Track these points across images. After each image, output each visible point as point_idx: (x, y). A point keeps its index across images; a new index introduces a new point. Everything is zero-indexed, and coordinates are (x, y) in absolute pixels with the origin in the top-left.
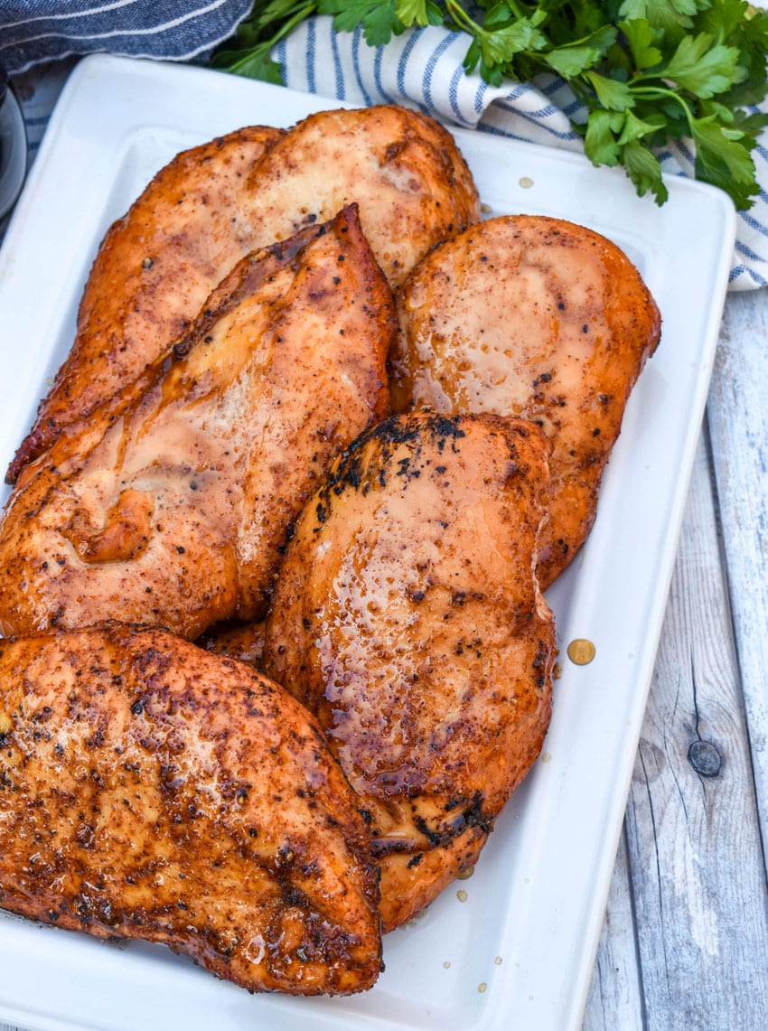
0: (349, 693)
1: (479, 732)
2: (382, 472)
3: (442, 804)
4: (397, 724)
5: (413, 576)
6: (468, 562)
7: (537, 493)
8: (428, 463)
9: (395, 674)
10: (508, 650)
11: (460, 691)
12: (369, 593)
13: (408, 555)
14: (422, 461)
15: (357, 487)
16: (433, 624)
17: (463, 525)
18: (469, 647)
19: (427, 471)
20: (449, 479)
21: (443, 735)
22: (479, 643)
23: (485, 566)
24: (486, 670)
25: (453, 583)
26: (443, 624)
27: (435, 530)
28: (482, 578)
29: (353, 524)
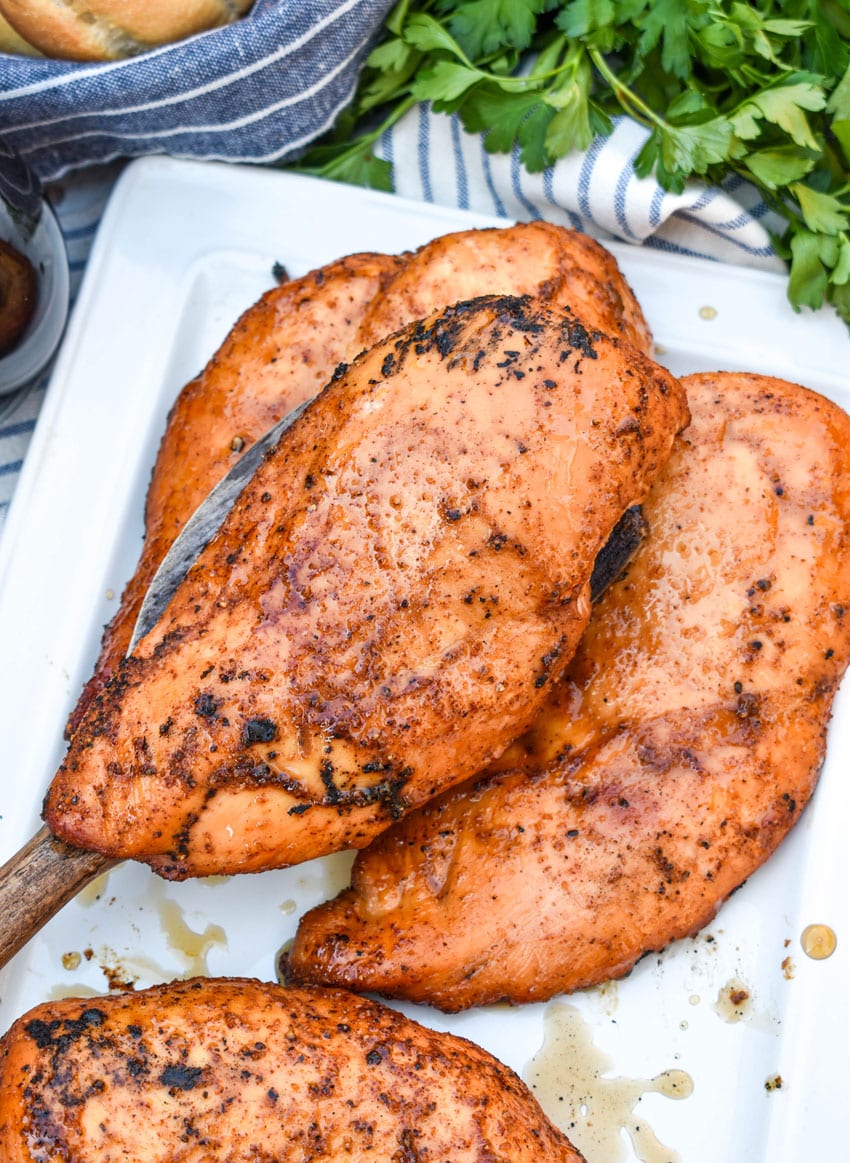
0: (320, 584)
1: (445, 701)
2: (482, 354)
3: (363, 761)
4: (359, 645)
5: (459, 490)
6: (529, 505)
7: (645, 466)
8: (540, 369)
9: (383, 587)
10: (524, 627)
11: (447, 644)
12: (400, 482)
13: (464, 462)
14: (533, 364)
15: (444, 356)
16: (455, 554)
17: (543, 460)
18: (483, 600)
19: (533, 378)
20: (553, 401)
21: (402, 684)
22: (495, 601)
23: (545, 519)
24: (488, 637)
25: (501, 520)
26: (466, 560)
27: (509, 450)
28: (534, 532)
29: (419, 395)
